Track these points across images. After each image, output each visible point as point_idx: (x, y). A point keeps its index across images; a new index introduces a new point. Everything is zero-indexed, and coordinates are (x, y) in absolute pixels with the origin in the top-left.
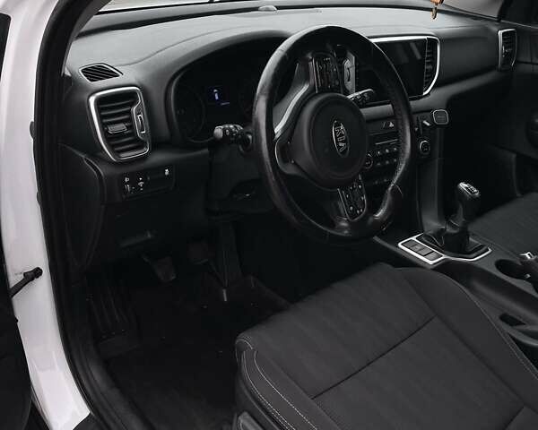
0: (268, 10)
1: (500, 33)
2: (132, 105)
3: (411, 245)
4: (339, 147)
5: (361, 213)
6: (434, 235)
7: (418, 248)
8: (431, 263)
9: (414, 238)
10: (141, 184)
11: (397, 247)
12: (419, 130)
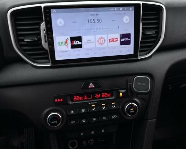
12: (127, 92)
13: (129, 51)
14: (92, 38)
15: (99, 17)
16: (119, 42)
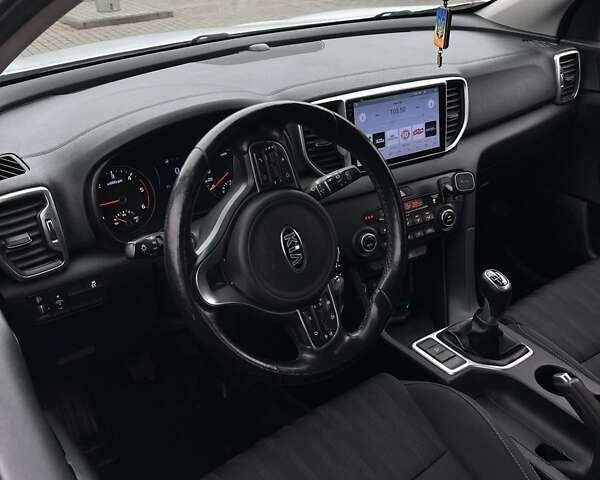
0: (259, 50)
1: (557, 58)
2: (39, 209)
3: (428, 346)
4: (292, 260)
5: (330, 337)
6: (458, 334)
7: (437, 350)
8: (451, 372)
9: (433, 336)
10: (59, 302)
11: (412, 348)
12: (440, 196)
13: (435, 143)
14: (394, 132)
15: (403, 105)
16: (424, 134)
